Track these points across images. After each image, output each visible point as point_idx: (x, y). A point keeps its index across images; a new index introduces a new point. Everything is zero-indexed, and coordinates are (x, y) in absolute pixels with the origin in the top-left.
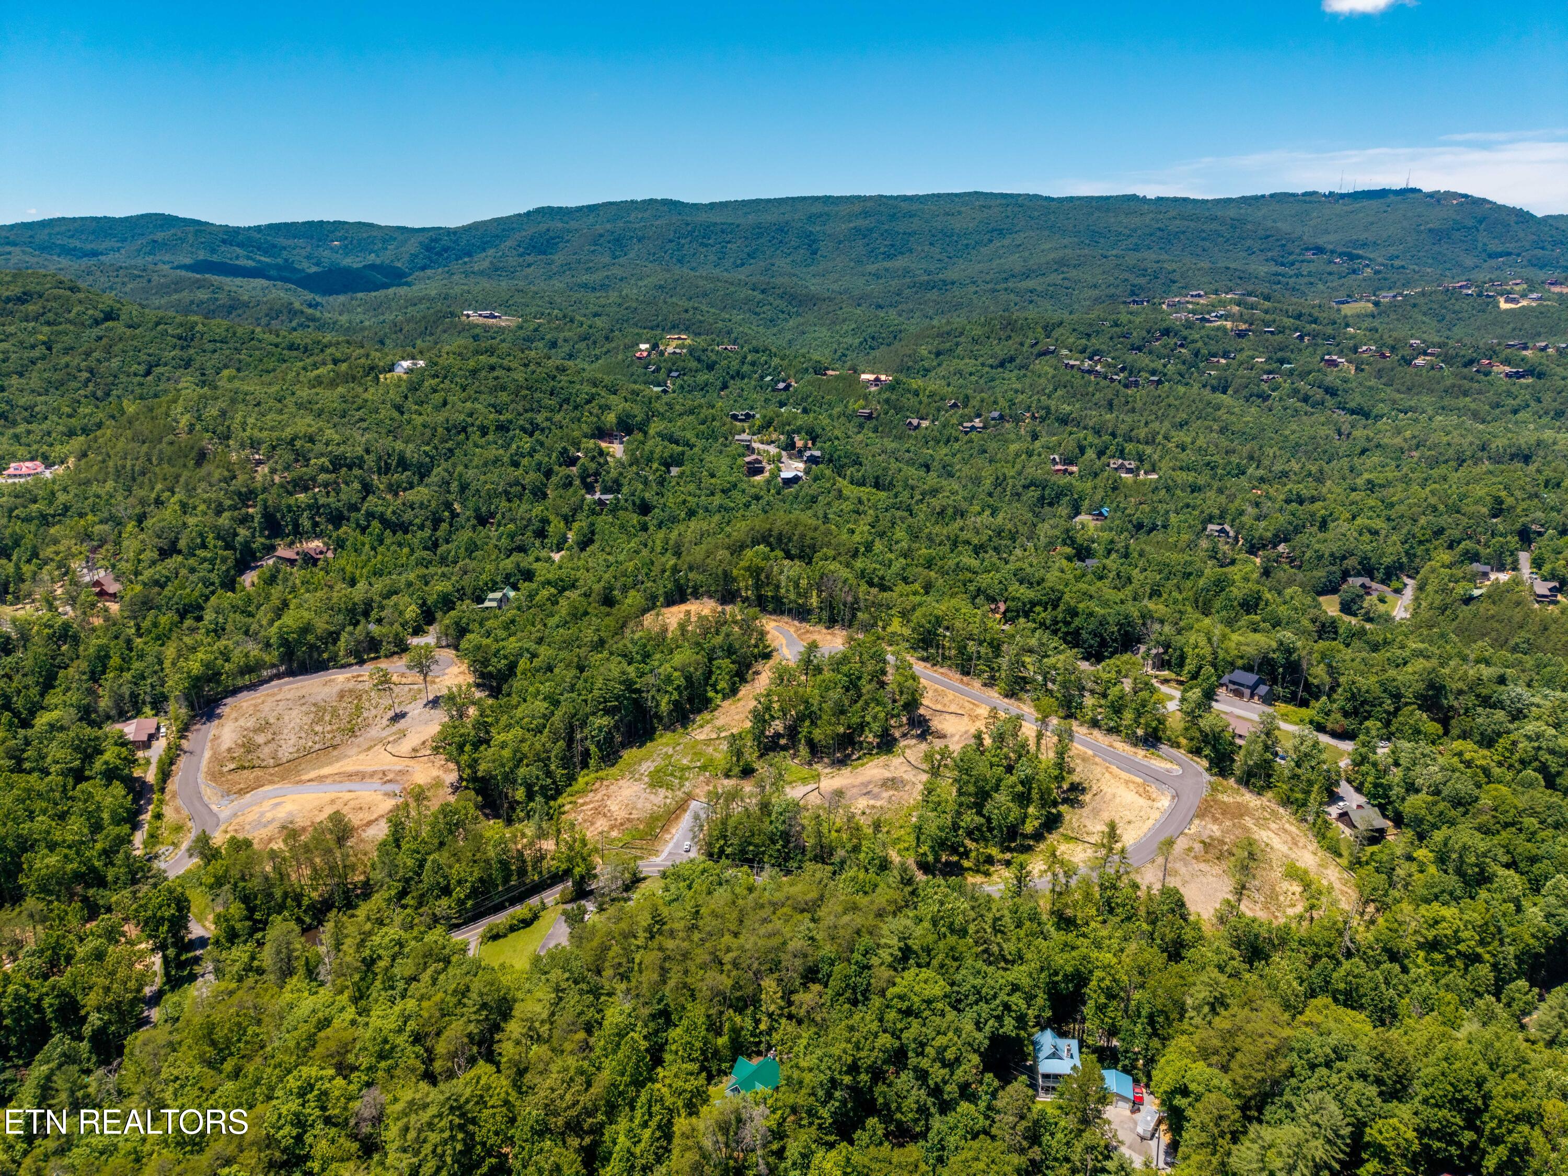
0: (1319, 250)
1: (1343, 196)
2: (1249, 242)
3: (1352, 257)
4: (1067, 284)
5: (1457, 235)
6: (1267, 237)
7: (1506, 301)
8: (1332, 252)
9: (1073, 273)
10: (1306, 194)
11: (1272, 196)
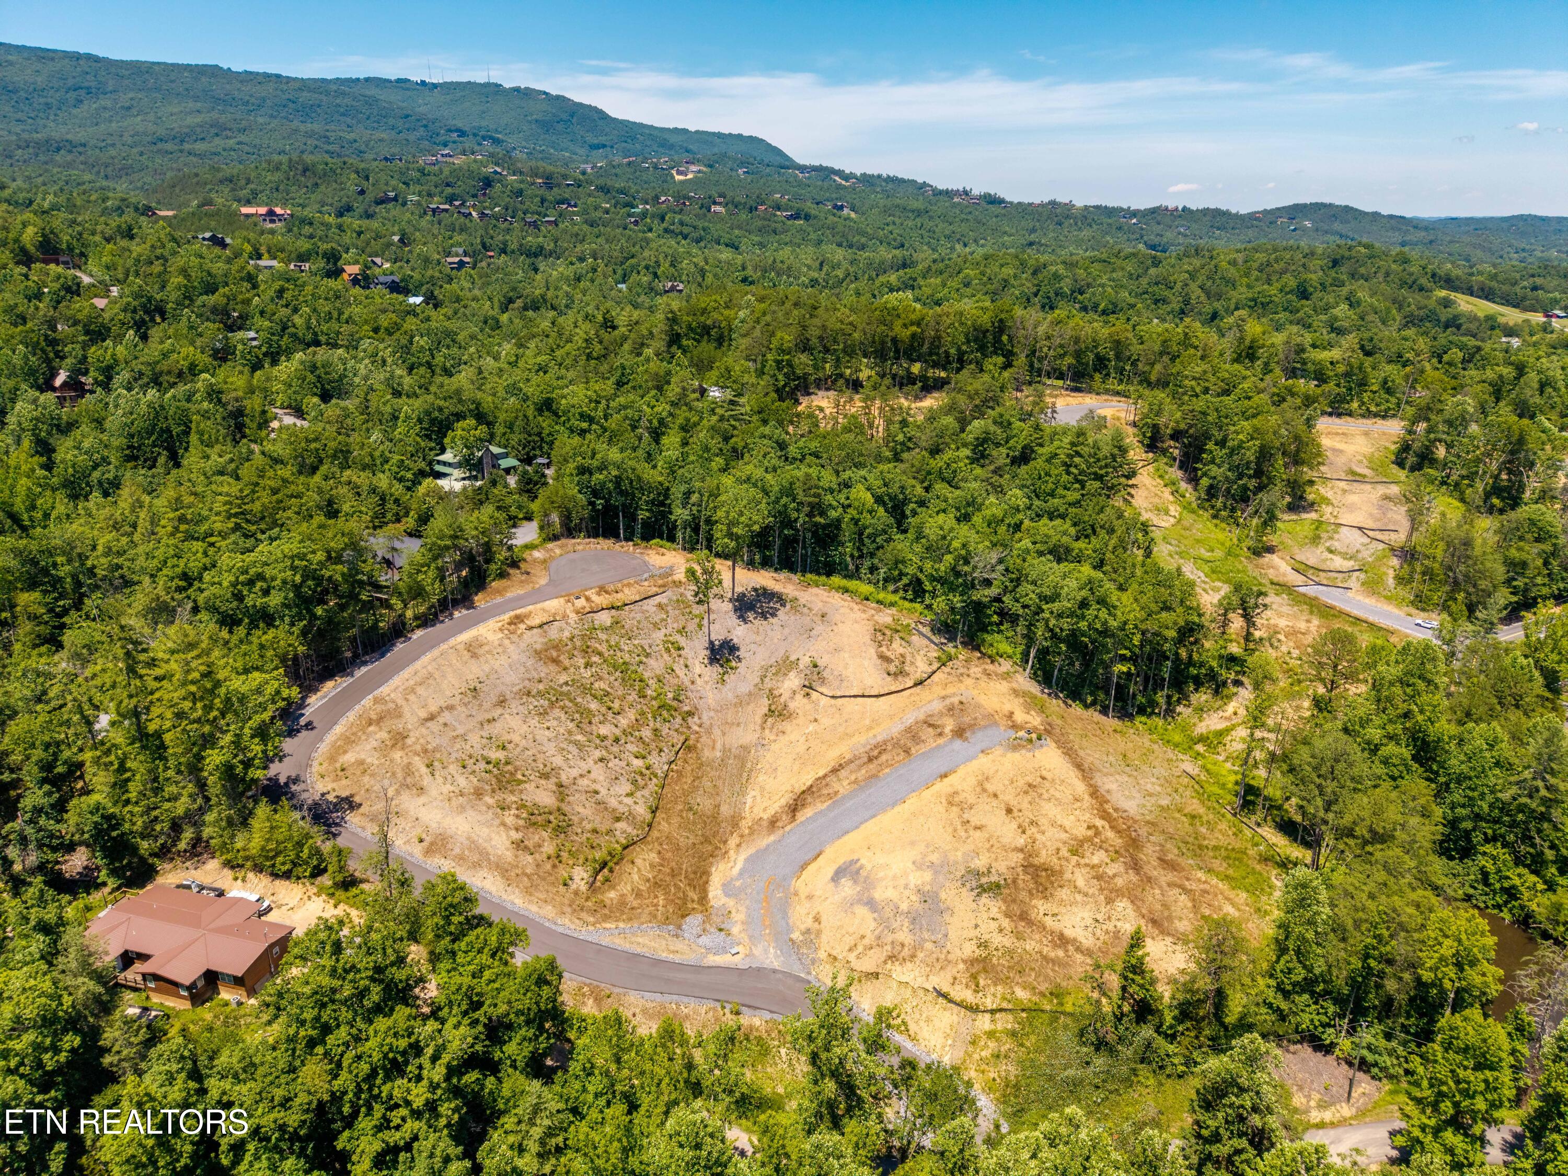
0: (462, 133)
1: (435, 86)
2: (391, 121)
3: (496, 141)
4: (246, 148)
5: (560, 127)
6: (407, 116)
7: (679, 173)
8: (475, 135)
9: (243, 138)
10: (399, 81)
11: (367, 80)
